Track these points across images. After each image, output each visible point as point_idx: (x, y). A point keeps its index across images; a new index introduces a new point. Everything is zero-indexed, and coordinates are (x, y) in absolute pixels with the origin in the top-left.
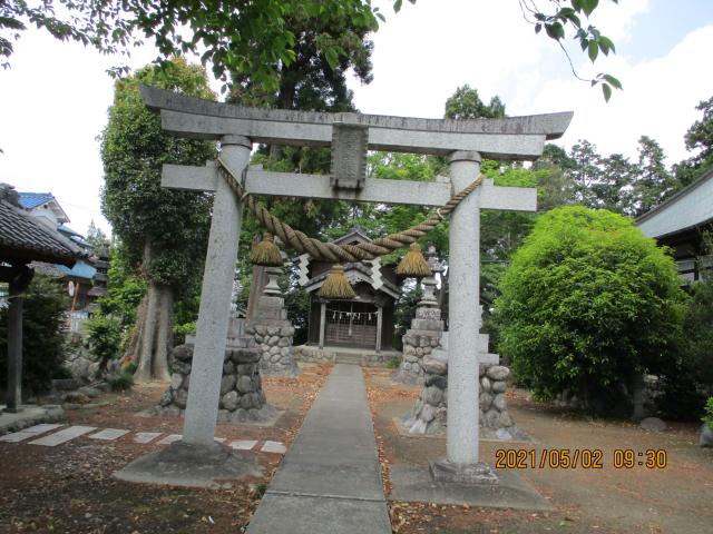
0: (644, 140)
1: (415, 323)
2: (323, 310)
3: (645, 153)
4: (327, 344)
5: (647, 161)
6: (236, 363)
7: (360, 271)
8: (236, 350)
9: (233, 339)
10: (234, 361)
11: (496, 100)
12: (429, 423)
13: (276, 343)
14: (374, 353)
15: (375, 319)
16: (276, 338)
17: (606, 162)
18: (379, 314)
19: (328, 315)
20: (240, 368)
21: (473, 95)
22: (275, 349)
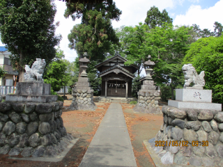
0: (216, 23)
1: (143, 86)
2: (106, 83)
3: (217, 28)
4: (108, 96)
5: (217, 31)
6: (38, 114)
7: (119, 68)
8: (37, 104)
9: (37, 97)
10: (37, 112)
11: (164, 11)
12: (175, 154)
13: (86, 96)
14: (125, 98)
15: (125, 86)
16: (86, 94)
17: (202, 32)
18: (127, 85)
19: (108, 85)
20: (41, 116)
21: (157, 9)
22: (85, 99)
